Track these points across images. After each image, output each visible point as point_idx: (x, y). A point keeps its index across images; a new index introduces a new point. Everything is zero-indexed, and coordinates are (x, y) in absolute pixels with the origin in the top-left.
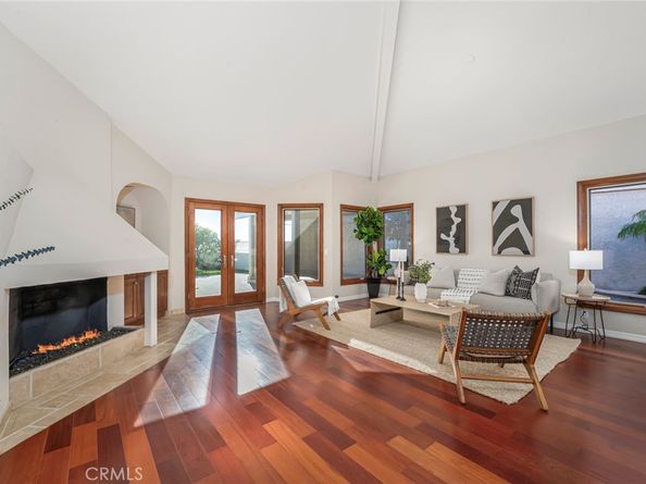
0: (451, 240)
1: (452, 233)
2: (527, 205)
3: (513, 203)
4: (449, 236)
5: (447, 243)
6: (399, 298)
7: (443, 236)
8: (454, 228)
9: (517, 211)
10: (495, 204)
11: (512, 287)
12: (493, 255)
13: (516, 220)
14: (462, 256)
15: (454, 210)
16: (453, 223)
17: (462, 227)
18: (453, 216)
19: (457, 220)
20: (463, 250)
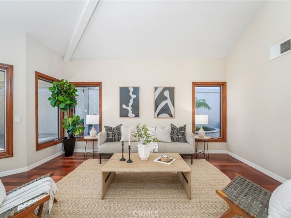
0: (130, 109)
1: (130, 104)
2: (172, 90)
3: (165, 89)
4: (128, 106)
5: (127, 111)
6: (123, 159)
7: (124, 106)
8: (131, 101)
9: (167, 94)
10: (156, 89)
11: (175, 136)
12: (155, 118)
13: (166, 99)
14: (137, 119)
15: (131, 90)
16: (131, 98)
17: (136, 101)
18: (131, 94)
19: (134, 97)
20: (137, 116)
